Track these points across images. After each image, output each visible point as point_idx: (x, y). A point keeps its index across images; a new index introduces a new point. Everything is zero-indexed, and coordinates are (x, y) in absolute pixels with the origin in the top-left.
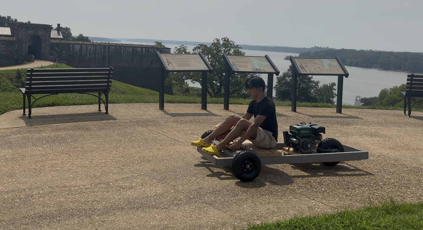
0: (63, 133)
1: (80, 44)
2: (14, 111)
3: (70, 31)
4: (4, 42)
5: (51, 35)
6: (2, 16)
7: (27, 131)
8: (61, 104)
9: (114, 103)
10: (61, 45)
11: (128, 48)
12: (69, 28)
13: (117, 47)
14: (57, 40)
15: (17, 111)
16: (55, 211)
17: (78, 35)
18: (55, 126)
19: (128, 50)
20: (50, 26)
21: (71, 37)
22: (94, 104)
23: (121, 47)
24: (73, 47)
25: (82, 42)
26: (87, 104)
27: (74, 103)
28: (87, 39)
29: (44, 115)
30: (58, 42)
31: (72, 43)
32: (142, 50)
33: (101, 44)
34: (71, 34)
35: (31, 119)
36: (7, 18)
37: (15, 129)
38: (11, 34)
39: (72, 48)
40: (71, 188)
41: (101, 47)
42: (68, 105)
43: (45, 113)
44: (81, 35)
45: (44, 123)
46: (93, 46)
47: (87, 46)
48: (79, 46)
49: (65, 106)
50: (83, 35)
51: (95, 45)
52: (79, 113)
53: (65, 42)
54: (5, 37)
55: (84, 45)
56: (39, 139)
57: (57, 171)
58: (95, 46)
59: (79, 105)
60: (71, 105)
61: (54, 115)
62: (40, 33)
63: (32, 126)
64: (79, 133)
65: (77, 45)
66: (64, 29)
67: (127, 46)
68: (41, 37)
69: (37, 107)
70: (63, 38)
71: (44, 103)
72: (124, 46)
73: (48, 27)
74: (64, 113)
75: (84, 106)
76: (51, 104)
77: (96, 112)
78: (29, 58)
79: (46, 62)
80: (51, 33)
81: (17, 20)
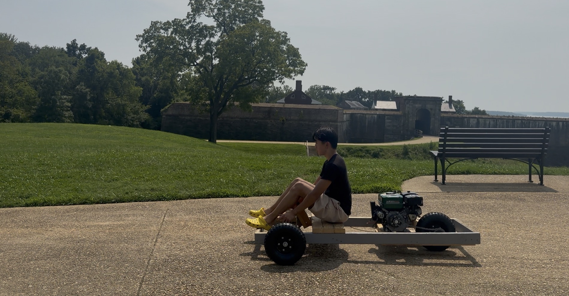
0: (491, 202)
1: (476, 118)
2: (423, 176)
3: (463, 104)
4: (389, 117)
5: (441, 108)
6: (386, 91)
7: (445, 197)
8: (478, 173)
9: (548, 175)
10: (453, 119)
11: (540, 122)
12: (462, 101)
13: (524, 121)
14: (448, 114)
15: (426, 176)
16: (512, 283)
17: (473, 108)
18: (477, 194)
19: (539, 124)
20: (441, 99)
21: (464, 111)
22: (521, 174)
23: (529, 121)
24: (467, 121)
25: (480, 116)
26: (512, 174)
27: (494, 172)
28: (484, 112)
29: (459, 182)
30: (449, 116)
31: (467, 116)
32: (558, 124)
33: (503, 118)
34: (464, 108)
35: (445, 185)
36: (391, 92)
37: (430, 193)
38: (396, 108)
39: (466, 123)
40: (524, 261)
41: (503, 121)
42: (487, 174)
43: (460, 181)
44: (476, 109)
45: (463, 190)
46: (493, 119)
47: (485, 120)
48: (476, 120)
49: (483, 175)
50: (479, 108)
51: (496, 118)
52: (504, 182)
53: (458, 116)
54: (390, 112)
55: (482, 119)
56: (462, 205)
57: (496, 240)
58: (495, 120)
59: (501, 174)
60: (491, 174)
61: (472, 183)
62: (429, 107)
63: (449, 192)
64: (511, 203)
65: (473, 119)
66: (455, 102)
67: (537, 119)
68: (430, 110)
69: (449, 175)
70: (455, 111)
71: (457, 170)
72: (533, 120)
73: (438, 99)
74: (485, 182)
75: (508, 176)
76: (465, 172)
77: (526, 183)
78: (416, 133)
79: (436, 138)
80: (442, 106)
81: (402, 94)
